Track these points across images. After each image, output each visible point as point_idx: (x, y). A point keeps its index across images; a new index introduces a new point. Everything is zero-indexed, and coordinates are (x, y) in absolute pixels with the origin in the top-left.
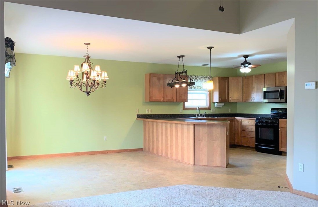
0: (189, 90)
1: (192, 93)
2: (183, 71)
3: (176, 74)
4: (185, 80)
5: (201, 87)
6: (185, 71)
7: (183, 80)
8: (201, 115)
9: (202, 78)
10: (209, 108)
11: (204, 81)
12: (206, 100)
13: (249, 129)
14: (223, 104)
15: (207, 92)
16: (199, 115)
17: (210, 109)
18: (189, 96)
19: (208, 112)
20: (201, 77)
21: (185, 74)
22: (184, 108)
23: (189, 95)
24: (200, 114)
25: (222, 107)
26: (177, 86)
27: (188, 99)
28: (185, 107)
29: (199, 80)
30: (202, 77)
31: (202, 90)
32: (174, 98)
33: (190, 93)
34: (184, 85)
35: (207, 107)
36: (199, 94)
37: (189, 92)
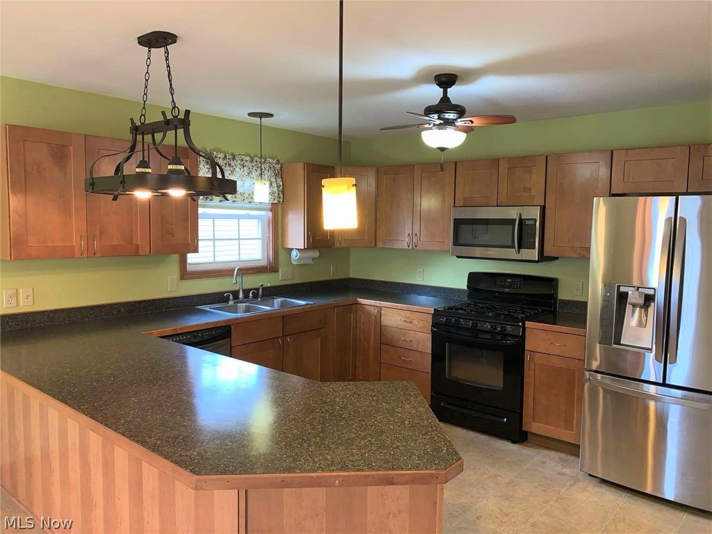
0: (204, 206)
1: (214, 217)
2: (169, 117)
3: (135, 130)
4: (183, 167)
5: (246, 195)
6: (182, 116)
7: (170, 167)
8: (246, 292)
9: (248, 164)
10: (271, 268)
11: (255, 174)
12: (263, 239)
13: (405, 341)
14: (316, 254)
15: (263, 213)
16: (241, 295)
17: (277, 271)
18: (204, 228)
19: (267, 280)
20: (244, 158)
21: (181, 132)
22: (185, 274)
23: (201, 222)
24: (244, 291)
25: (311, 262)
26: (143, 195)
27: (200, 238)
28: (189, 268)
29: (238, 169)
30: (248, 158)
31: (250, 205)
32: (138, 240)
33: (207, 216)
34: (177, 193)
35: (264, 263)
36: (239, 217)
37: (201, 210)
